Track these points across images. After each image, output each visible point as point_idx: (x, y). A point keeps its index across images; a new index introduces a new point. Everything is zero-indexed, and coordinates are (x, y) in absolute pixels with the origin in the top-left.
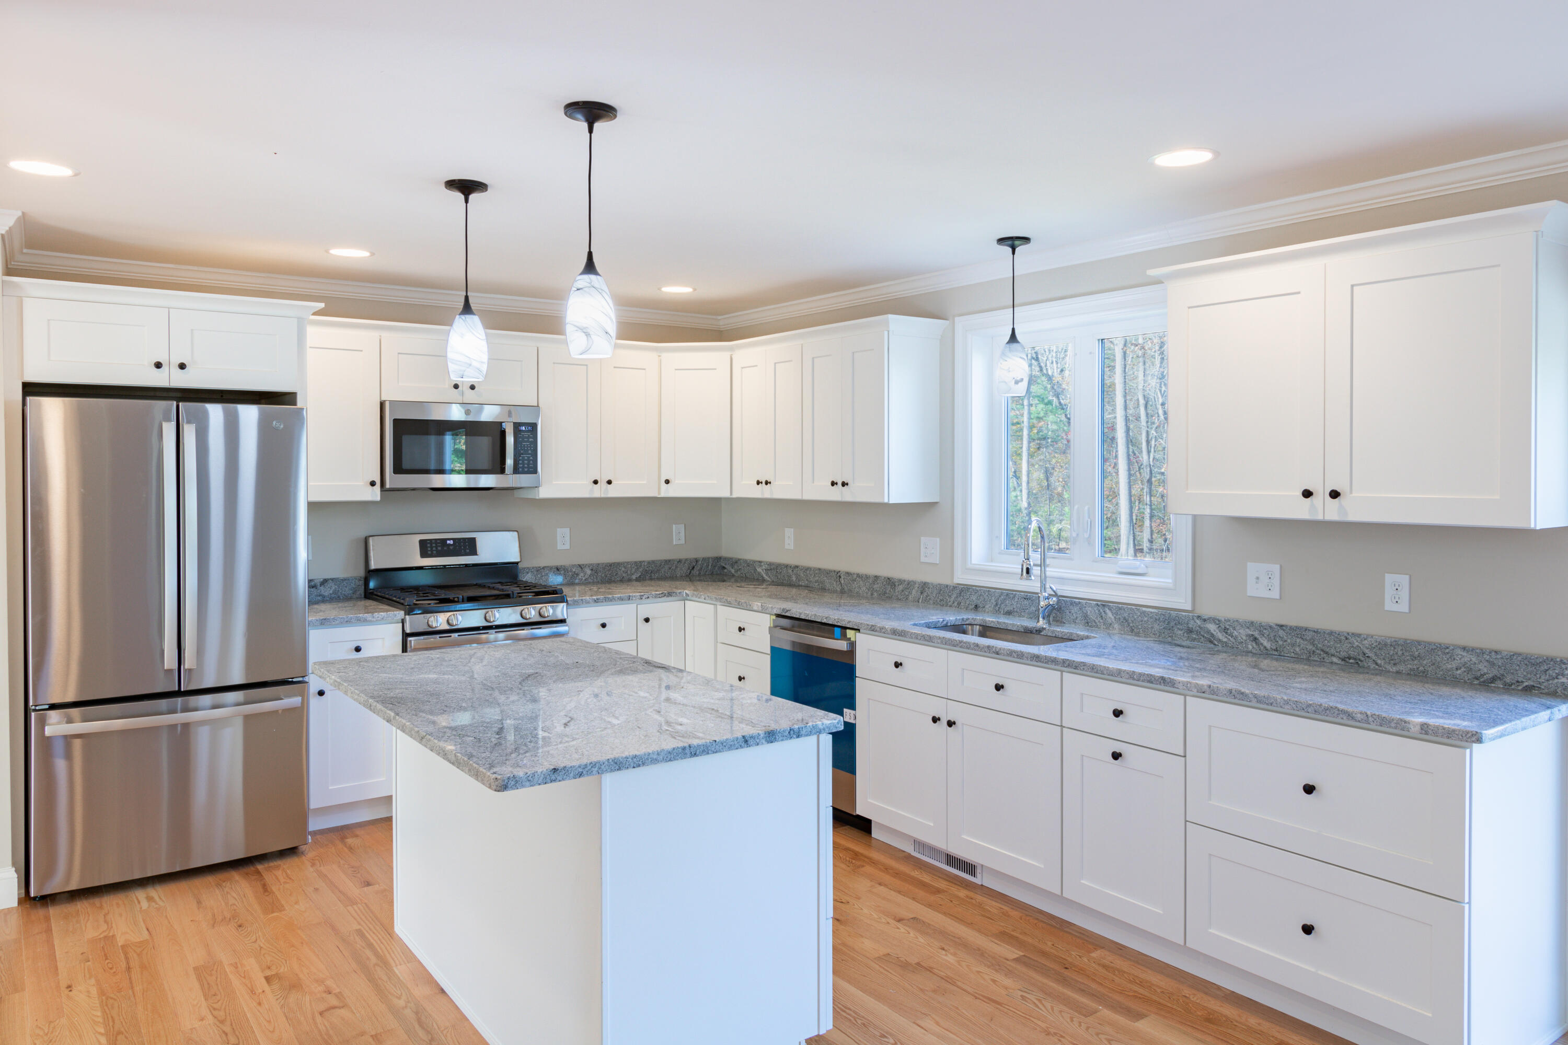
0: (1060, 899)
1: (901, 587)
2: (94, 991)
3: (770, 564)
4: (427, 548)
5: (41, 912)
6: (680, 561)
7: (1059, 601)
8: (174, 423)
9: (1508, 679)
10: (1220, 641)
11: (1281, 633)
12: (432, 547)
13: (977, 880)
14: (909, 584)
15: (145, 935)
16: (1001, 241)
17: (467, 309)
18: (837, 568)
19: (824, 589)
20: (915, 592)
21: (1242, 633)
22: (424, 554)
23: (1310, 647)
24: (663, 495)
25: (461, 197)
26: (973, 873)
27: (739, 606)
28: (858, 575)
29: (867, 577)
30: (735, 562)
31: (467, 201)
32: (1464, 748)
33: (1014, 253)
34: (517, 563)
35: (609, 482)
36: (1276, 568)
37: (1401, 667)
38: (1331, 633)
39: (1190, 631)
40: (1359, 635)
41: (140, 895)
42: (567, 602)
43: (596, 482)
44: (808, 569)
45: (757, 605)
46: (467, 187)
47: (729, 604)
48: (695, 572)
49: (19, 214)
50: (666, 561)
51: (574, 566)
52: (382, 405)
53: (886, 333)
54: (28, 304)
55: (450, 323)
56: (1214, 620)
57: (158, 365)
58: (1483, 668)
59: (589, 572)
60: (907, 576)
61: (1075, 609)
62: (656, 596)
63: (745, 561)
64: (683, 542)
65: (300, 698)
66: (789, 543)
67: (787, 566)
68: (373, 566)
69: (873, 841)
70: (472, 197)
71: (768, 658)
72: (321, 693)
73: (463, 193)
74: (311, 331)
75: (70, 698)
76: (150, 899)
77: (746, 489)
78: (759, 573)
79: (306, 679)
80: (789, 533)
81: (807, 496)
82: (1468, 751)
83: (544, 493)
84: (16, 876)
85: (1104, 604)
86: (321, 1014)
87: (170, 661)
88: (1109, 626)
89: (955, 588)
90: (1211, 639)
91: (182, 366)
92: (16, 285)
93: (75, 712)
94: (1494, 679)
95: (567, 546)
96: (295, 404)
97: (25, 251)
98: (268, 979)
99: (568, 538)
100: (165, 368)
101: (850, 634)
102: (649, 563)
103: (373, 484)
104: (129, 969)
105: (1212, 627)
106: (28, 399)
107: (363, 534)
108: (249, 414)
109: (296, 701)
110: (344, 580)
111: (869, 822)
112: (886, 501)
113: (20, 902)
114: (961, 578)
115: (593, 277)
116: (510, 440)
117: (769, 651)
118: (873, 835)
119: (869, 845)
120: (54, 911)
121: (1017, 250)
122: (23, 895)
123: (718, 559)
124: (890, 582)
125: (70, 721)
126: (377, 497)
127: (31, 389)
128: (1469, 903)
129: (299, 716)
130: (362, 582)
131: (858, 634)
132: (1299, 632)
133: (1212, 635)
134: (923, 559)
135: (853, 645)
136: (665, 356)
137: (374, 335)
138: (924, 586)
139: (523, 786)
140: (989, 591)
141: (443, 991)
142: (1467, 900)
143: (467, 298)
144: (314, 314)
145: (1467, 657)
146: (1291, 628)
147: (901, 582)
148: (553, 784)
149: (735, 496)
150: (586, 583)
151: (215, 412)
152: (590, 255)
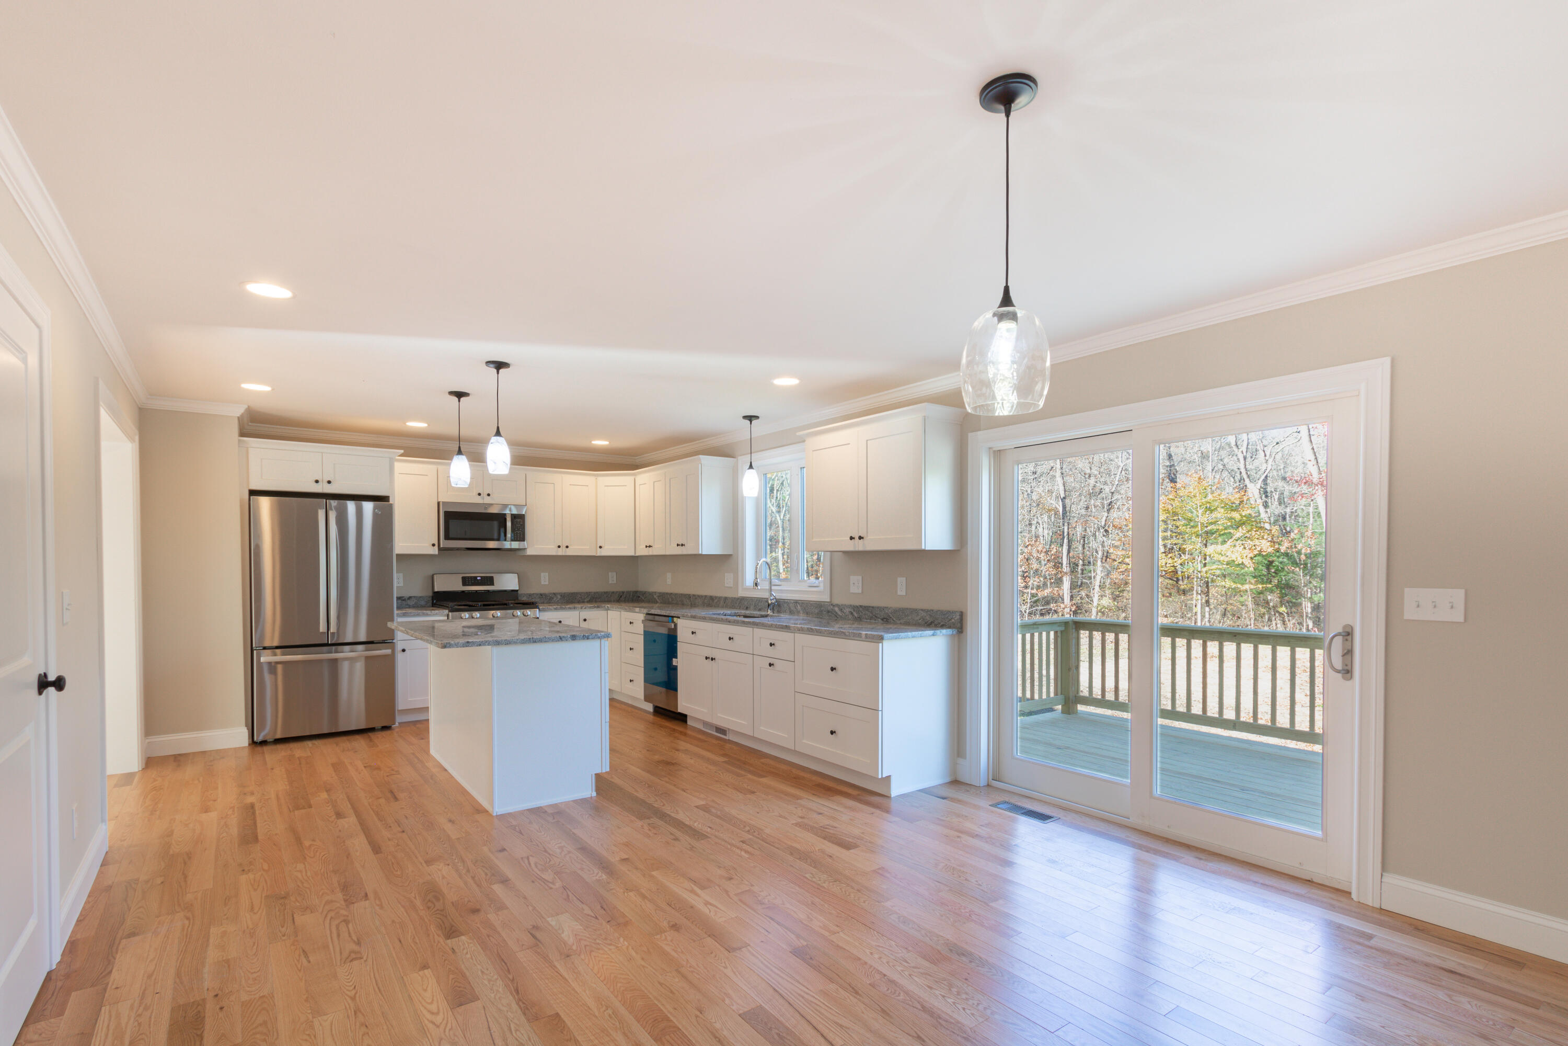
0: (753, 738)
1: (716, 600)
2: (283, 770)
3: (660, 593)
4: (466, 581)
5: (259, 749)
6: (613, 592)
7: (776, 601)
8: (324, 510)
9: (936, 623)
10: (839, 615)
11: (861, 609)
12: (469, 581)
13: (727, 738)
14: (720, 598)
15: (310, 754)
16: (745, 417)
17: (460, 452)
18: (689, 593)
19: (683, 604)
20: (722, 602)
21: (847, 610)
22: (464, 584)
23: (871, 615)
24: (598, 555)
25: (456, 399)
26: (725, 734)
27: (630, 611)
28: (698, 596)
29: (702, 596)
30: (644, 593)
31: (459, 401)
32: (879, 643)
33: (751, 424)
34: (517, 591)
35: (567, 547)
36: (860, 578)
37: (902, 621)
38: (878, 607)
39: (828, 612)
40: (887, 608)
41: (309, 743)
42: (539, 608)
43: (559, 547)
44: (676, 594)
45: (637, 610)
46: (460, 395)
47: (626, 610)
48: (621, 599)
49: (246, 407)
50: (605, 592)
51: (551, 593)
52: (439, 503)
53: (700, 465)
54: (251, 450)
55: (451, 459)
56: (837, 605)
57: (317, 482)
58: (928, 618)
59: (559, 597)
60: (718, 594)
61: (786, 605)
62: (590, 608)
63: (649, 592)
64: (615, 582)
65: (390, 650)
66: (669, 581)
67: (667, 593)
68: (436, 590)
69: (688, 727)
70: (462, 399)
71: (643, 636)
72: (404, 650)
73: (457, 397)
74: (397, 465)
75: (276, 644)
76: (313, 744)
77: (642, 551)
78: (655, 599)
79: (394, 641)
80: (669, 575)
81: (668, 553)
82: (881, 644)
83: (529, 552)
84: (247, 731)
85: (796, 602)
86: (387, 776)
87: (322, 628)
88: (798, 612)
89: (738, 599)
90: (836, 615)
91: (329, 482)
92: (244, 441)
93: (278, 651)
94: (931, 623)
95: (547, 583)
96: (389, 501)
97: (250, 424)
98: (365, 767)
99: (547, 578)
100: (320, 483)
101: (675, 619)
102: (595, 593)
103: (434, 545)
104: (300, 764)
105: (836, 609)
106: (251, 497)
107: (431, 573)
108: (368, 507)
109: (388, 651)
110: (420, 597)
111: (685, 716)
112: (700, 553)
113: (249, 744)
114: (741, 593)
115: (498, 438)
116: (509, 524)
117: (643, 633)
118: (688, 723)
119: (686, 728)
120: (266, 749)
121: (753, 422)
122: (251, 742)
123: (636, 592)
124: (712, 598)
125: (275, 655)
126: (437, 552)
127: (253, 493)
128: (882, 711)
129: (391, 660)
130: (431, 599)
131: (679, 620)
132: (866, 608)
133: (836, 613)
134: (726, 585)
135: (676, 625)
136: (600, 479)
137: (434, 467)
138: (726, 598)
139: (453, 647)
140: (752, 599)
141: (446, 770)
142: (880, 709)
143: (460, 447)
144: (400, 456)
145: (923, 614)
146: (865, 607)
147: (716, 597)
148: (467, 648)
149: (637, 555)
150: (557, 603)
151: (351, 506)
152: (498, 428)
